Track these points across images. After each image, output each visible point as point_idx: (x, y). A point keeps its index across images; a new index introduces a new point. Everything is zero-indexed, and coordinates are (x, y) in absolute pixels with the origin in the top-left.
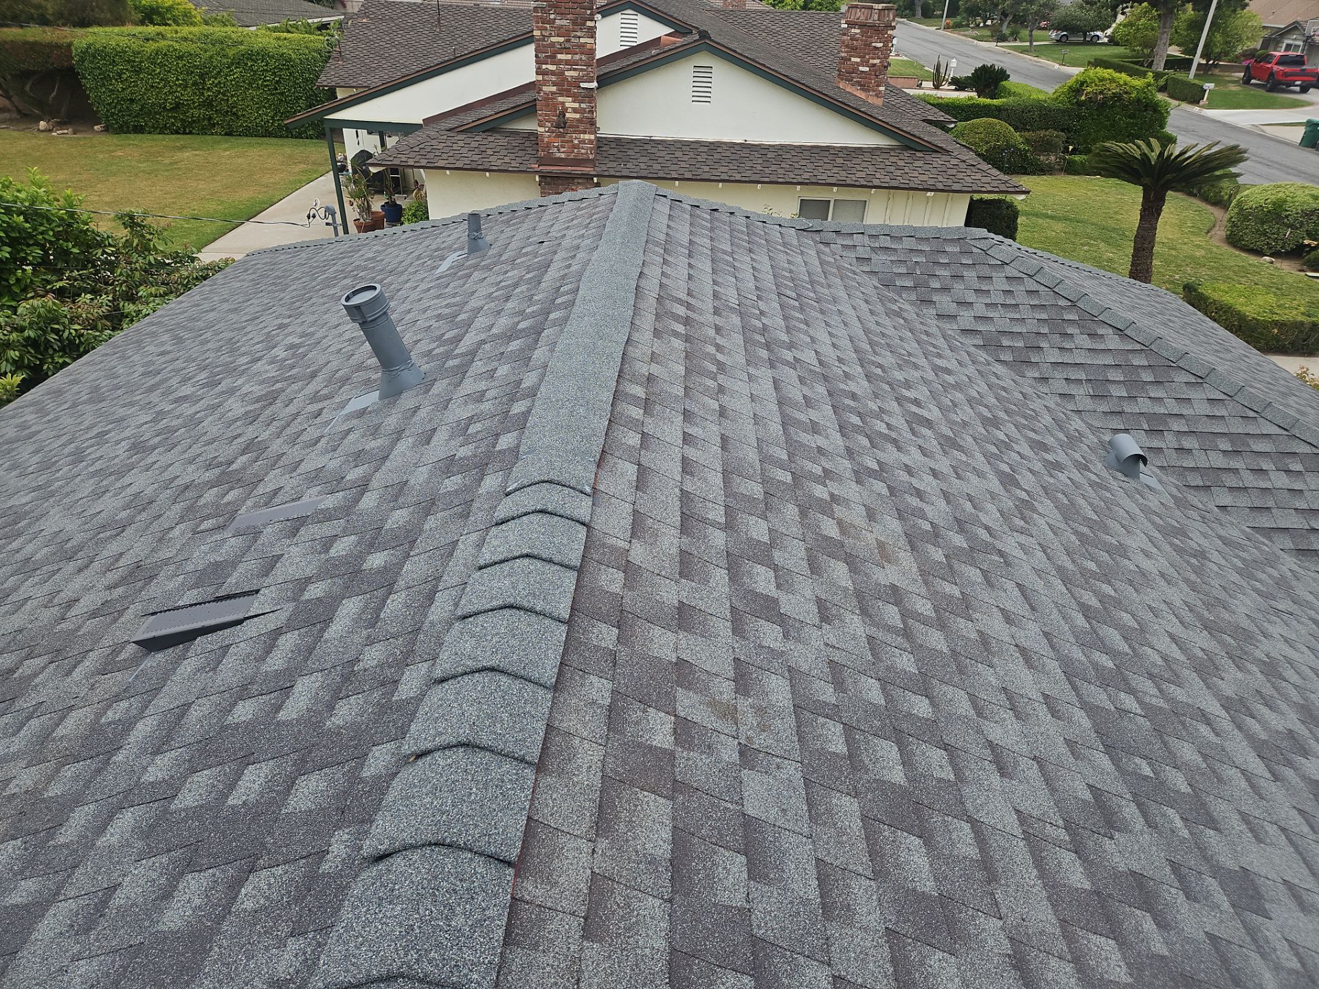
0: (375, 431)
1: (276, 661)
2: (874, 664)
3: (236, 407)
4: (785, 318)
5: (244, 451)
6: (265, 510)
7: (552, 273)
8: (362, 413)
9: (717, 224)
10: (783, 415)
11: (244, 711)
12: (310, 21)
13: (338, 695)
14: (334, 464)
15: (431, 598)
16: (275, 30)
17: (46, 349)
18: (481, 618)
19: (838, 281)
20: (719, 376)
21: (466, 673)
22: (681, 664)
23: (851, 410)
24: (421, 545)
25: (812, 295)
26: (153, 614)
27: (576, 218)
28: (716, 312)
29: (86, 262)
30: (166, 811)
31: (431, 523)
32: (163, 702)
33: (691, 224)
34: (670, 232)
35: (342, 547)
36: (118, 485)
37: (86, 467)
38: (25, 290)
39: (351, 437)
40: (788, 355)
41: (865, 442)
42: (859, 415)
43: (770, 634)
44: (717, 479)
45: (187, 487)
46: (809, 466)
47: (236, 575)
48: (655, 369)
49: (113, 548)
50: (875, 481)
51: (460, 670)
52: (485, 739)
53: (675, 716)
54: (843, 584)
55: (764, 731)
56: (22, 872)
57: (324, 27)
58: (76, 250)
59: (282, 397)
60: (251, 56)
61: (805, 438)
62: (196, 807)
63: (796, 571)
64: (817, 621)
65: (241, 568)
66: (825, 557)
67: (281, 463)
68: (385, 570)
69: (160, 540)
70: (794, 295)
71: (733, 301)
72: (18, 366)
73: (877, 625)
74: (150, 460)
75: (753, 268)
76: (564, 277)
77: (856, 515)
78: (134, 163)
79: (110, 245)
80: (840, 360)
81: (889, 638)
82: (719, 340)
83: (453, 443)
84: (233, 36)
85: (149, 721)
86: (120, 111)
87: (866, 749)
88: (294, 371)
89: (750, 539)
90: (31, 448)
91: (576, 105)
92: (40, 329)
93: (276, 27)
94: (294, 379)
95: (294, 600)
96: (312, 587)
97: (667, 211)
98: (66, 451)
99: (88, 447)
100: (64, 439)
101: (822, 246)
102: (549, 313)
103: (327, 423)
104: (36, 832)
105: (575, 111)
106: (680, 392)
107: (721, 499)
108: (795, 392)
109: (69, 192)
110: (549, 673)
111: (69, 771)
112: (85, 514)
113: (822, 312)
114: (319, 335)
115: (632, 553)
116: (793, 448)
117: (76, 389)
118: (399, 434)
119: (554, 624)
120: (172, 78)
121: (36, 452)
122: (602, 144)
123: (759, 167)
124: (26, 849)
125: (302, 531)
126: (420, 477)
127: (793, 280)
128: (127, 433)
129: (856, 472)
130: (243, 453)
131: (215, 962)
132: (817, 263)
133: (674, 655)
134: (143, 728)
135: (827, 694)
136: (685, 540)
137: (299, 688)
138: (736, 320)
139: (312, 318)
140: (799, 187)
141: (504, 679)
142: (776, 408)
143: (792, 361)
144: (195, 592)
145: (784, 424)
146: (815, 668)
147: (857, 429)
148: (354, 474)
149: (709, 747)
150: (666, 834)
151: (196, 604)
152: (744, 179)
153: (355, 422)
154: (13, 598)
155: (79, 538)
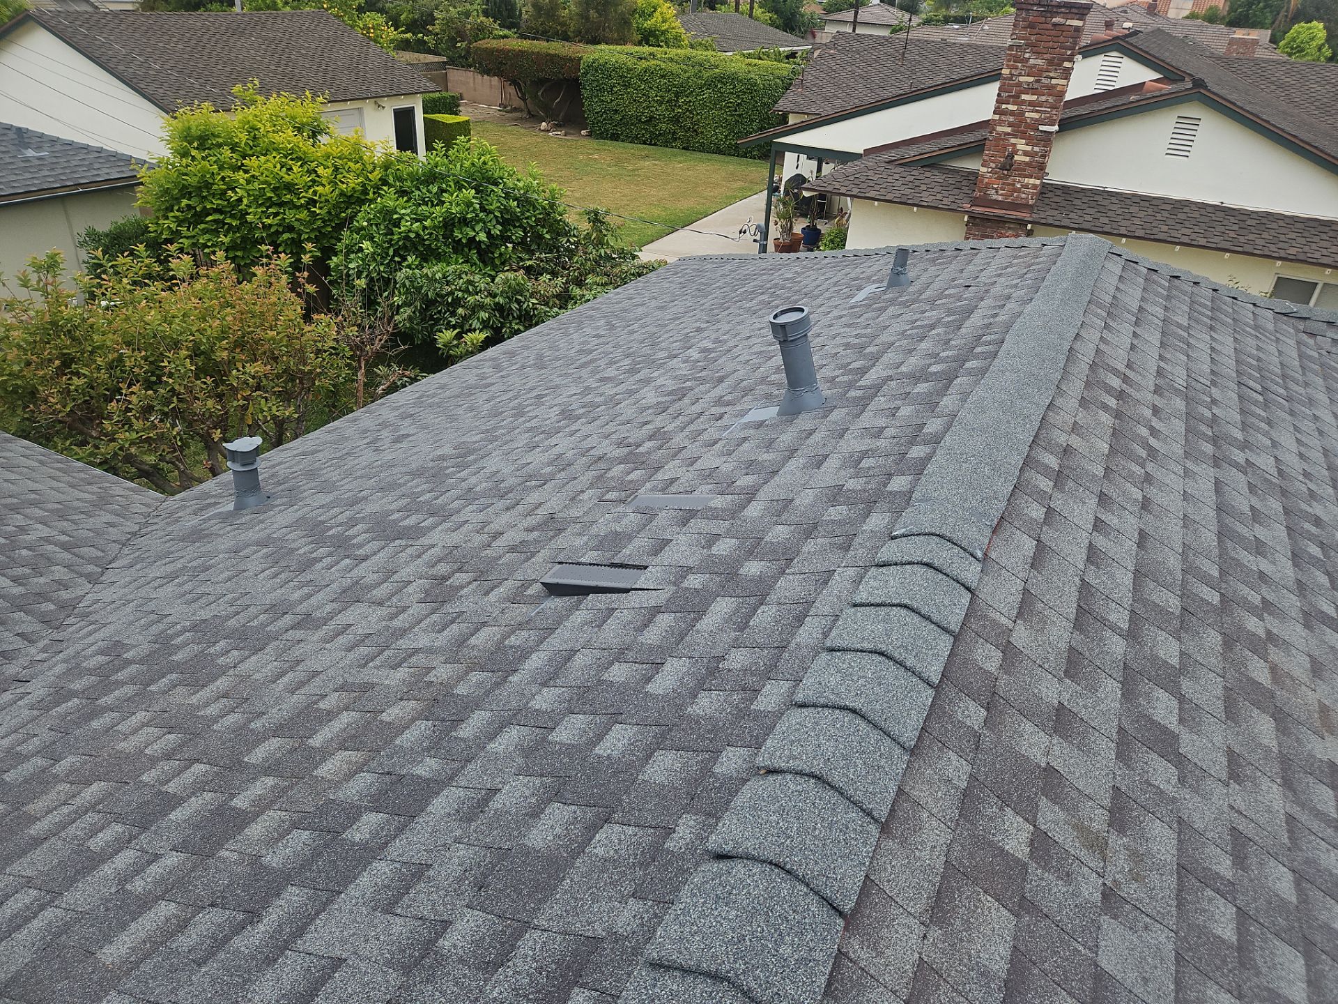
0: (769, 444)
1: (652, 636)
2: (1289, 849)
3: (650, 396)
4: (1243, 412)
5: (651, 436)
6: (660, 495)
7: (975, 320)
8: (760, 425)
9: (1176, 293)
10: (1220, 522)
11: (619, 673)
12: (781, 49)
13: (700, 686)
14: (726, 467)
15: (800, 619)
16: (749, 56)
17: (508, 315)
18: (849, 656)
19: (1319, 381)
20: (1148, 463)
21: (827, 706)
22: (1049, 770)
23: (1311, 537)
24: (797, 565)
25: (1282, 391)
26: (560, 563)
27: (1011, 265)
28: (1158, 391)
29: (553, 247)
30: (544, 739)
31: (810, 546)
32: (556, 642)
33: (1144, 289)
34: (1118, 295)
35: (723, 547)
36: (547, 443)
37: (524, 422)
38: (503, 264)
39: (746, 445)
40: (1240, 457)
41: (1324, 580)
42: (1322, 545)
43: (1163, 774)
44: (1128, 579)
45: (600, 459)
46: (1245, 590)
47: (630, 547)
48: (1075, 441)
49: (534, 497)
50: (1328, 630)
51: (822, 700)
52: (837, 779)
53: (1035, 826)
54: (1266, 742)
55: (1136, 881)
56: (428, 750)
57: (793, 55)
58: (548, 236)
59: (690, 395)
60: (721, 79)
61: (1245, 557)
62: (569, 745)
63: (1207, 709)
64: (1224, 776)
65: (636, 543)
66: (1247, 703)
67: (681, 456)
68: (759, 580)
69: (572, 499)
70: (1259, 388)
71: (1181, 382)
72: (485, 325)
73: (1303, 805)
74: (573, 428)
75: (1212, 348)
76: (988, 326)
77: (1298, 666)
78: (605, 166)
79: (574, 236)
80: (1306, 474)
81: (1315, 825)
82: (1155, 423)
83: (842, 472)
84: (712, 60)
85: (542, 655)
86: (604, 119)
87: (1261, 948)
88: (704, 373)
89: (1155, 657)
90: (485, 397)
91: (1029, 148)
92: (508, 297)
93: (749, 54)
94: (703, 381)
95: (675, 584)
96: (691, 577)
97: (1118, 271)
98: (511, 405)
99: (528, 406)
100: (511, 394)
101: (1305, 337)
102: (965, 361)
103: (727, 427)
104: (444, 720)
105: (1026, 153)
106: (1100, 471)
107: (1127, 602)
108: (1242, 502)
109: (554, 186)
110: (909, 735)
111: (475, 677)
112: (518, 462)
113: (1292, 413)
114: (731, 343)
115: (1015, 633)
116: (1228, 566)
117: (525, 354)
118: (791, 453)
119: (922, 685)
120: (653, 93)
121: (489, 400)
122: (1046, 190)
123: (1232, 234)
124: (434, 732)
125: (691, 524)
126: (805, 499)
127: (1260, 369)
128: (559, 400)
129: (1306, 614)
130: (650, 438)
131: (566, 893)
132: (1295, 355)
133: (1044, 760)
134: (537, 660)
135: (1224, 866)
136: (1076, 635)
137: (667, 667)
138: (1180, 404)
139: (727, 327)
140: (1279, 263)
141: (863, 725)
142: (1213, 514)
143: (1243, 463)
144: (595, 553)
145: (1220, 535)
146: (1212, 830)
147: (1315, 562)
148: (745, 481)
149: (1068, 875)
150: (1005, 950)
151: (594, 565)
152: (1209, 245)
153: (752, 432)
154: (455, 518)
155: (511, 481)
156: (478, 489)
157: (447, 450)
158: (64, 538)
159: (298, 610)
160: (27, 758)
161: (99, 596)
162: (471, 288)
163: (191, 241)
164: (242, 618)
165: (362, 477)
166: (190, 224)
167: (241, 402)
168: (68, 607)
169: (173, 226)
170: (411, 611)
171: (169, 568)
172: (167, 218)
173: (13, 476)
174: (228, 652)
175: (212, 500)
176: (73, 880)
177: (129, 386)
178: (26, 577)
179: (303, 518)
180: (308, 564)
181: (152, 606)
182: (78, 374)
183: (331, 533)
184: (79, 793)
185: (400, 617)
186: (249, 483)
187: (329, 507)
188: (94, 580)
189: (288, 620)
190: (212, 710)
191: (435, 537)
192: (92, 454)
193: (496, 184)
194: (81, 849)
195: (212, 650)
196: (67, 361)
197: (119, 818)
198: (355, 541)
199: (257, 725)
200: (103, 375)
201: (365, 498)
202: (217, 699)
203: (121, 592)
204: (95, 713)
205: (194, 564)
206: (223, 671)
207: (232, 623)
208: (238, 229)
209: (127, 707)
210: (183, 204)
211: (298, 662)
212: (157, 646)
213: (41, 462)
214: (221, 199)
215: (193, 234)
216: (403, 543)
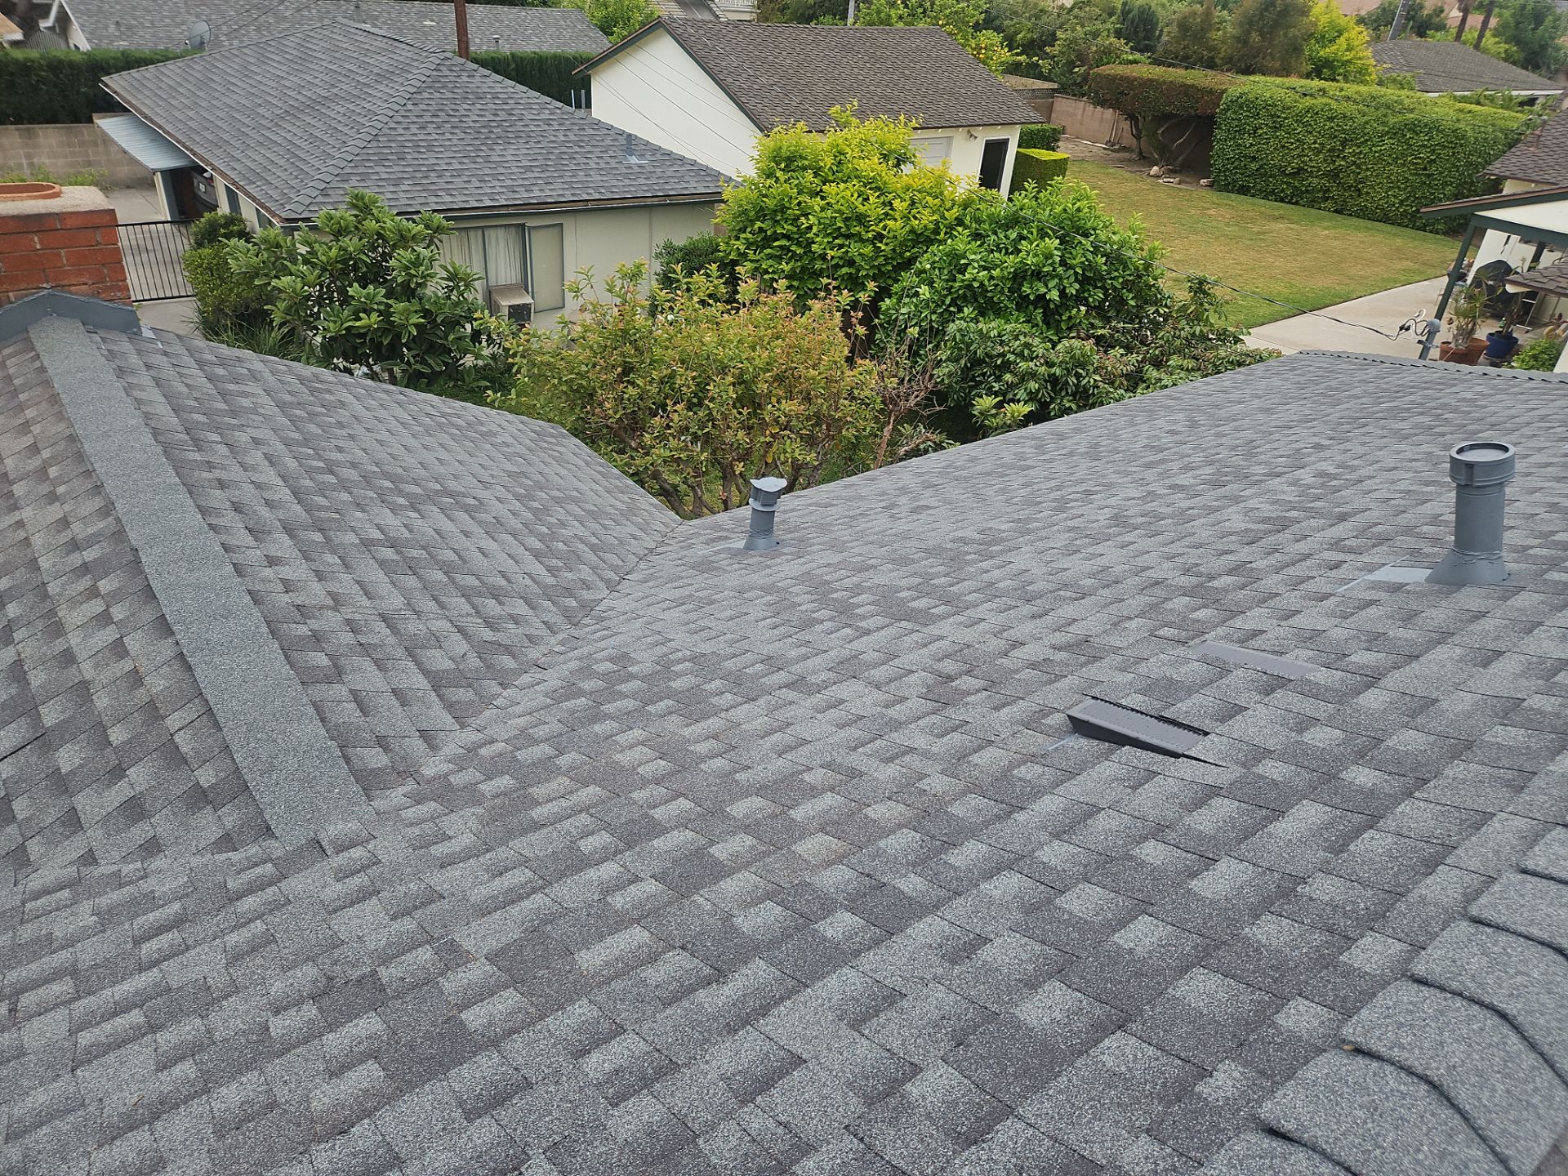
0: (1409, 618)
1: (1204, 821)
3: (1235, 519)
5: (1233, 569)
6: (1236, 647)
8: (1396, 588)
11: (1154, 853)
13: (1268, 905)
14: (1338, 634)
15: (1429, 866)
16: (1463, 99)
17: (1061, 390)
18: (1504, 937)
21: (1460, 995)
24: (1432, 790)
26: (1093, 698)
29: (1135, 316)
32: (1076, 789)
35: (1321, 737)
36: (1090, 550)
37: (1066, 519)
38: (1070, 329)
39: (1372, 611)
45: (1157, 583)
47: (1188, 703)
49: (1068, 611)
52: (1461, 1097)
58: (1132, 303)
59: (1294, 528)
60: (1414, 127)
62: (1080, 918)
65: (1196, 700)
67: (1271, 603)
68: (1371, 794)
69: (1115, 624)
74: (1128, 538)
79: (1166, 306)
84: (1407, 102)
85: (1056, 800)
88: (1318, 504)
90: (1022, 480)
92: (1067, 369)
93: (1464, 97)
94: (1317, 514)
95: (1244, 765)
96: (1269, 762)
98: (1051, 496)
99: (1073, 500)
100: (1054, 483)
103: (1345, 582)
104: (934, 837)
111: (973, 801)
112: (1053, 565)
114: (1364, 472)
118: (1443, 636)
120: (1310, 139)
124: (922, 847)
125: (1278, 694)
126: (1457, 703)
130: (1230, 573)
134: (1049, 804)
137: (1222, 866)
139: (1360, 450)
144: (1141, 698)
148: (1362, 658)
151: (1138, 712)
153: (1384, 595)
154: (970, 612)
155: (1039, 586)
156: (1001, 585)
157: (969, 533)
158: (594, 540)
159: (793, 669)
160: (537, 742)
161: (615, 604)
162: (1026, 352)
163: (754, 265)
164: (739, 662)
165: (872, 543)
166: (758, 247)
167: (768, 439)
168: (587, 607)
169: (742, 248)
170: (909, 704)
171: (678, 593)
172: (738, 239)
173: (563, 472)
174: (722, 693)
175: (725, 534)
176: (562, 875)
177: (675, 404)
178: (559, 569)
179: (808, 573)
180: (808, 624)
181: (658, 627)
182: (633, 383)
183: (835, 595)
184: (577, 790)
185: (897, 707)
186: (764, 524)
187: (836, 567)
188: (612, 587)
189: (781, 677)
190: (702, 748)
191: (944, 628)
192: (628, 465)
193: (1086, 235)
194: (572, 847)
195: (706, 687)
196: (628, 369)
197: (607, 827)
198: (858, 611)
199: (741, 777)
200: (654, 389)
201: (873, 566)
202: (707, 738)
203: (634, 605)
204: (598, 717)
205: (700, 594)
206: (716, 711)
207: (729, 664)
208: (801, 257)
209: (628, 720)
210: (756, 226)
211: (789, 725)
212: (659, 668)
213: (587, 463)
214: (792, 225)
215: (758, 258)
216: (909, 626)
